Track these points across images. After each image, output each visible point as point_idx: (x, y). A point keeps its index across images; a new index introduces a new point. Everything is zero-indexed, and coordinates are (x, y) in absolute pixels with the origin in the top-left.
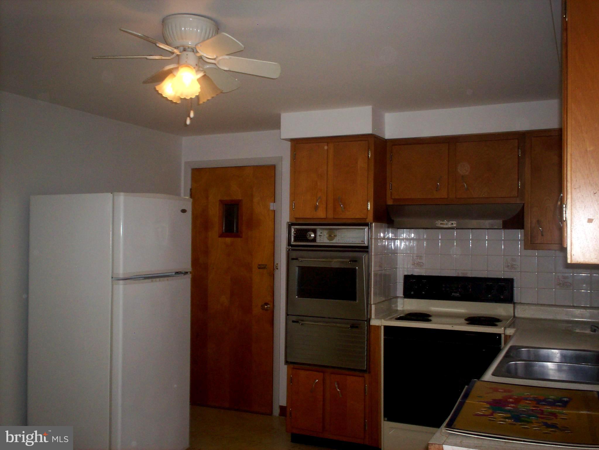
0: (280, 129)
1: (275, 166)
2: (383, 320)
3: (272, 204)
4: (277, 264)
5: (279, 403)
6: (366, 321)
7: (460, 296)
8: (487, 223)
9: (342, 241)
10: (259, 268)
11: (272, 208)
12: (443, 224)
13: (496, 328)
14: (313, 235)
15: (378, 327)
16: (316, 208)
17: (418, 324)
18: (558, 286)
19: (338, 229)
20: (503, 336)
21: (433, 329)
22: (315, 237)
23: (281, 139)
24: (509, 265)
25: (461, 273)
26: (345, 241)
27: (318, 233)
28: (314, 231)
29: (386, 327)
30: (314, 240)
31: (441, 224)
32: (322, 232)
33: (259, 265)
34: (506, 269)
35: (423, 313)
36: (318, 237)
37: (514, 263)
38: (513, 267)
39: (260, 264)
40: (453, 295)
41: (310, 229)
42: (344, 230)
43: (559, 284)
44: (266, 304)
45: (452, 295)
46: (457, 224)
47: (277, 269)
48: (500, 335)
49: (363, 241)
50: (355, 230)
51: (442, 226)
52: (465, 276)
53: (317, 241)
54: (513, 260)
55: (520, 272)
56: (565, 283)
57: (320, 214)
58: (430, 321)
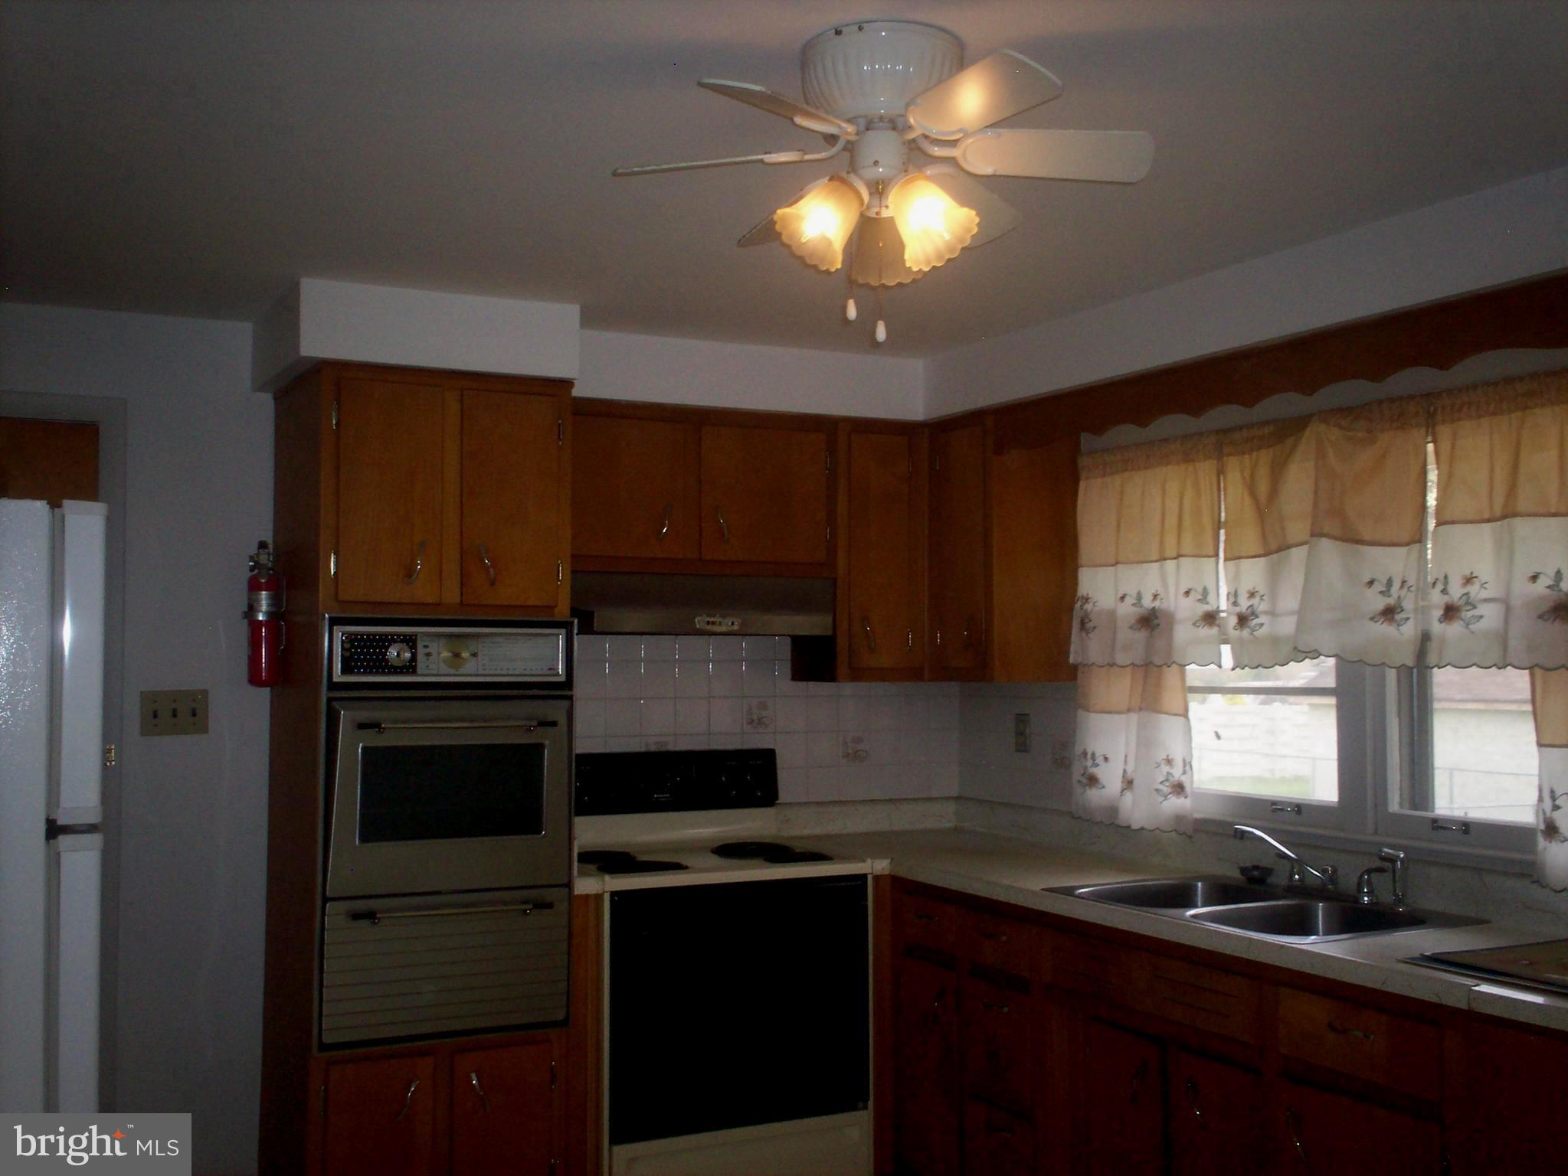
2: (607, 878)
9: (496, 669)
12: (713, 623)
13: (855, 863)
14: (406, 654)
17: (671, 876)
18: (845, 760)
19: (477, 636)
20: (870, 878)
21: (706, 885)
22: (414, 658)
24: (755, 717)
25: (656, 743)
26: (502, 669)
27: (421, 648)
28: (410, 641)
29: (618, 897)
30: (411, 667)
31: (708, 623)
32: (427, 644)
34: (747, 728)
35: (612, 849)
36: (420, 657)
37: (764, 713)
40: (657, 797)
41: (399, 635)
43: (847, 755)
45: (653, 800)
46: (742, 625)
48: (864, 877)
49: (553, 669)
50: (530, 639)
51: (709, 628)
52: (663, 749)
53: (419, 671)
54: (763, 706)
55: (775, 733)
56: (857, 752)
57: (422, 591)
58: (686, 868)
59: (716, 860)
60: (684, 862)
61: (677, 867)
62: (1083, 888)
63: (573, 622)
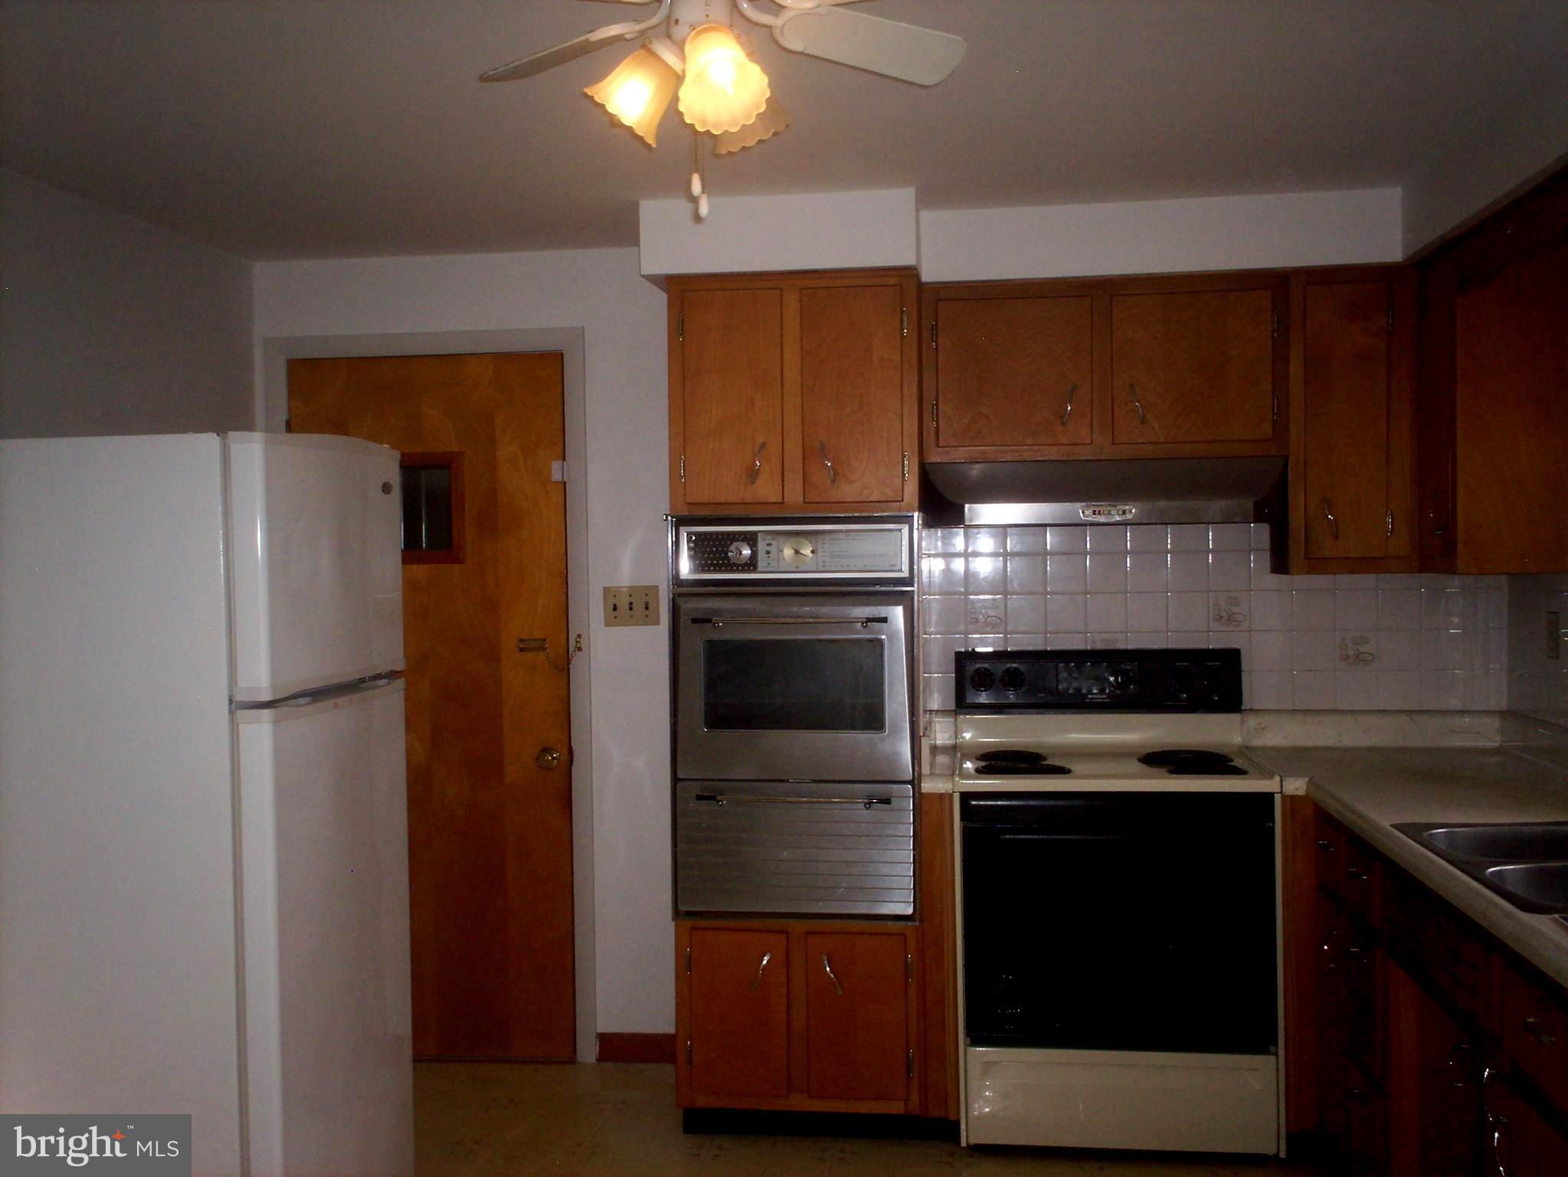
0: (639, 246)
1: (562, 354)
2: (957, 778)
3: (556, 465)
4: (579, 636)
5: (596, 1028)
6: (911, 782)
7: (1108, 700)
8: (1217, 506)
9: (836, 566)
10: (522, 650)
11: (556, 476)
12: (1100, 513)
13: (1245, 779)
14: (747, 552)
15: (944, 798)
16: (752, 474)
18: (1348, 664)
19: (822, 532)
20: (1278, 798)
22: (754, 555)
23: (640, 275)
24: (1223, 614)
25: (1102, 640)
26: (842, 566)
27: (762, 546)
28: (751, 539)
30: (751, 564)
31: (1095, 512)
32: (770, 542)
33: (522, 641)
34: (1214, 626)
35: (1025, 749)
36: (761, 555)
37: (1235, 609)
38: (1230, 619)
39: (524, 637)
40: (1091, 699)
41: (739, 534)
42: (841, 536)
43: (1346, 658)
44: (546, 750)
45: (1087, 700)
47: (580, 649)
48: (1270, 796)
49: (896, 565)
50: (872, 535)
51: (1096, 518)
52: (1111, 647)
53: (760, 569)
54: (1234, 601)
55: (1250, 631)
56: (1359, 654)
57: (766, 490)
58: (1069, 771)
59: (1135, 766)
60: (1068, 766)
61: (1062, 771)
62: (1441, 828)
63: (913, 516)
